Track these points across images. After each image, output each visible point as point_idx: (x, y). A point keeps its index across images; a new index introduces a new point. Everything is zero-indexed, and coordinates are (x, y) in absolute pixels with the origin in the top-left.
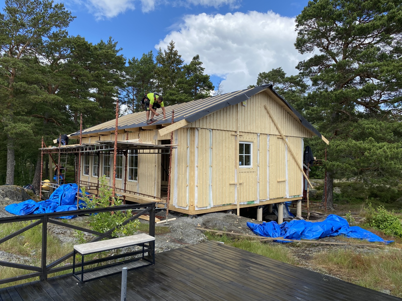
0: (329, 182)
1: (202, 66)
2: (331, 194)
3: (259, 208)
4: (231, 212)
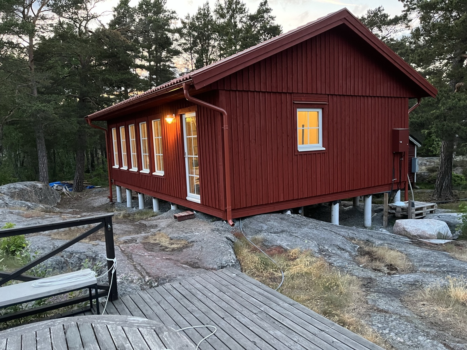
0: (446, 161)
1: (272, 14)
2: (449, 178)
3: (334, 205)
4: (289, 212)
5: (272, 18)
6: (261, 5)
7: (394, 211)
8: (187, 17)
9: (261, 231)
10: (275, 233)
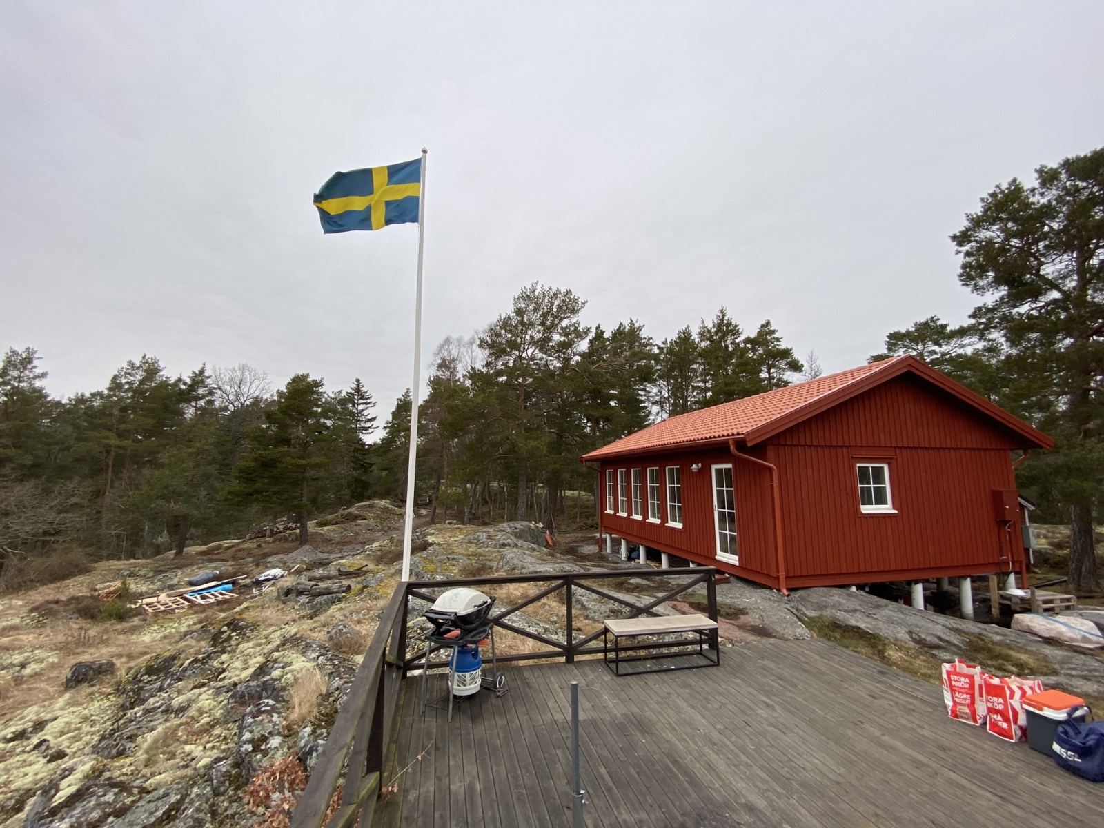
0: (1082, 533)
1: (777, 335)
3: (915, 585)
4: (854, 589)
5: (778, 340)
6: (762, 326)
7: (1008, 603)
8: (664, 343)
9: (826, 607)
10: (845, 611)
